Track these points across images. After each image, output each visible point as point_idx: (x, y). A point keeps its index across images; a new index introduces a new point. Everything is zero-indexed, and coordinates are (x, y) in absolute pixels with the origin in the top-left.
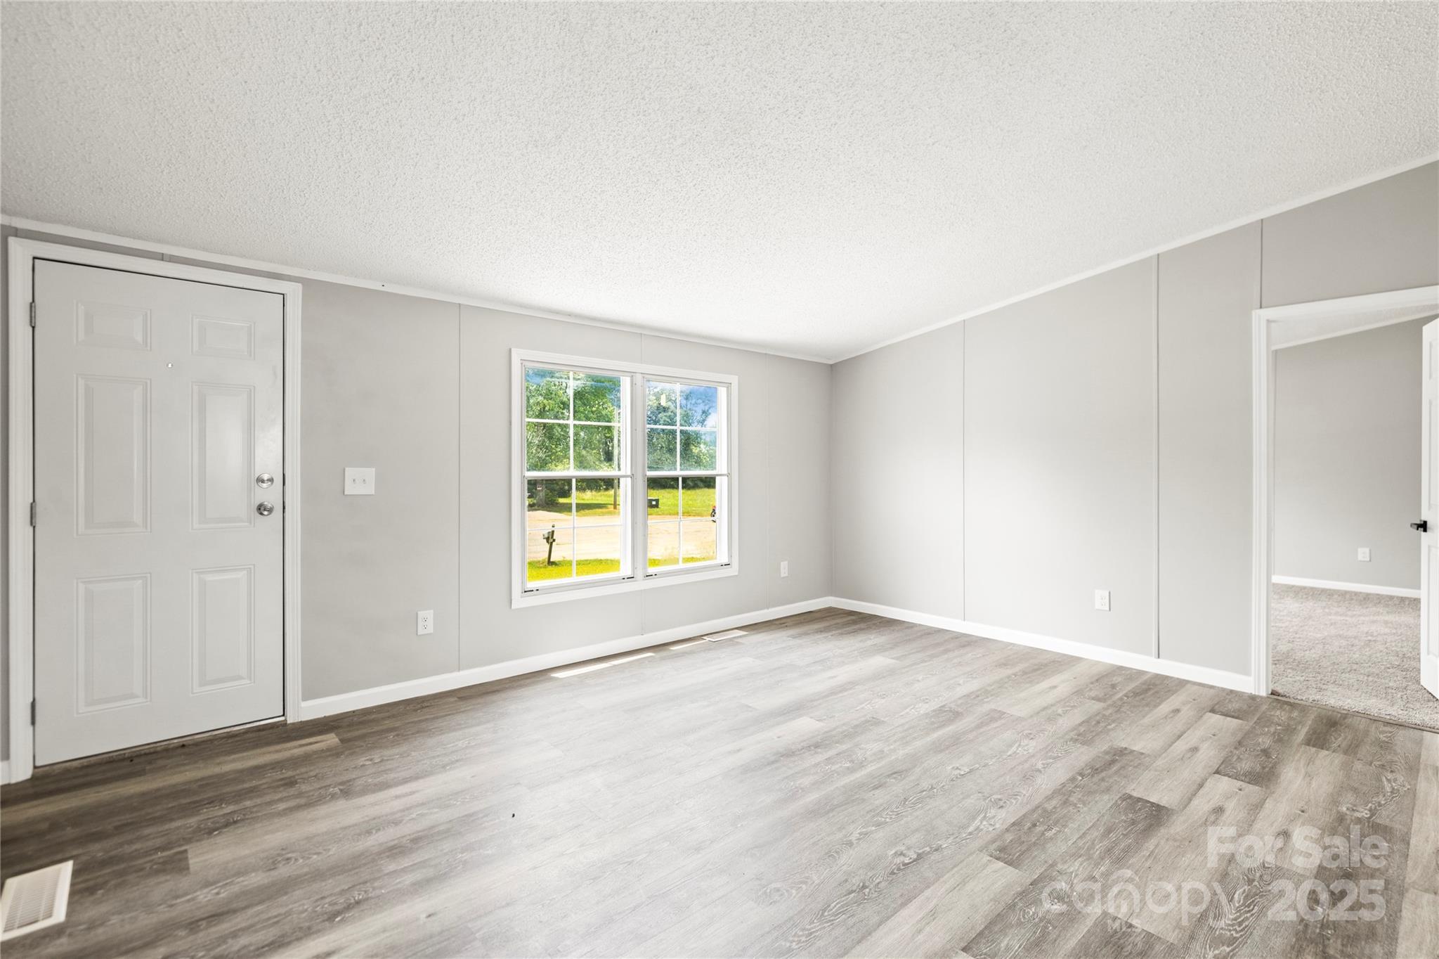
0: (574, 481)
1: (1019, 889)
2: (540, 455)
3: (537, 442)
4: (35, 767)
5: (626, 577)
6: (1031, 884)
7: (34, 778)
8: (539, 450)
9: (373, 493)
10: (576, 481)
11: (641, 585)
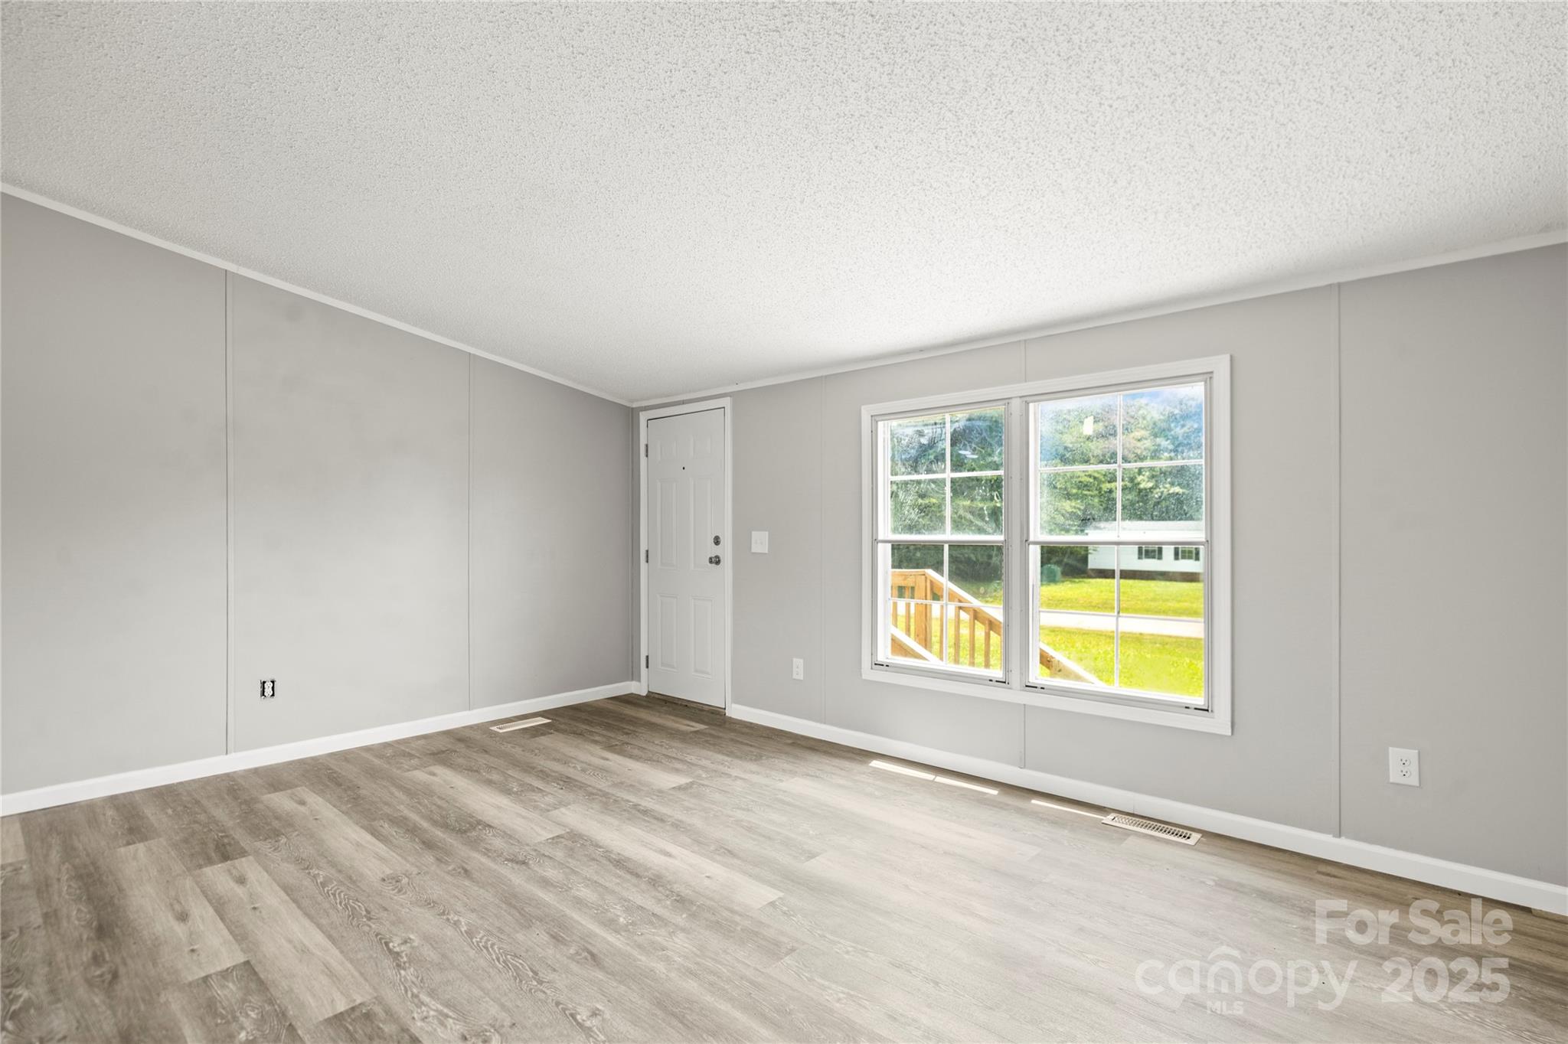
0: (946, 547)
1: (291, 1013)
2: (913, 516)
3: (909, 502)
4: (649, 692)
5: (994, 680)
6: (290, 1025)
7: (647, 696)
8: (911, 511)
9: (767, 552)
10: (949, 549)
11: (1015, 696)
